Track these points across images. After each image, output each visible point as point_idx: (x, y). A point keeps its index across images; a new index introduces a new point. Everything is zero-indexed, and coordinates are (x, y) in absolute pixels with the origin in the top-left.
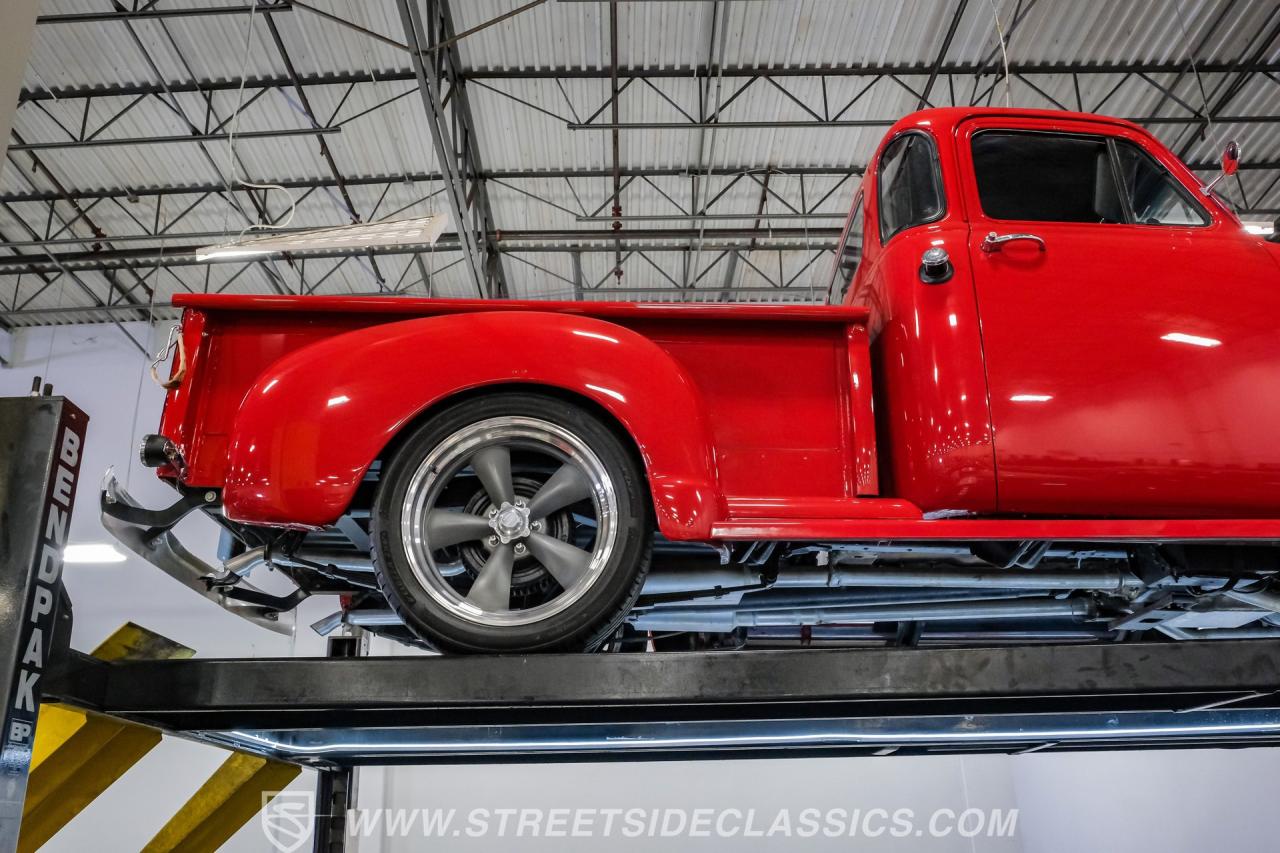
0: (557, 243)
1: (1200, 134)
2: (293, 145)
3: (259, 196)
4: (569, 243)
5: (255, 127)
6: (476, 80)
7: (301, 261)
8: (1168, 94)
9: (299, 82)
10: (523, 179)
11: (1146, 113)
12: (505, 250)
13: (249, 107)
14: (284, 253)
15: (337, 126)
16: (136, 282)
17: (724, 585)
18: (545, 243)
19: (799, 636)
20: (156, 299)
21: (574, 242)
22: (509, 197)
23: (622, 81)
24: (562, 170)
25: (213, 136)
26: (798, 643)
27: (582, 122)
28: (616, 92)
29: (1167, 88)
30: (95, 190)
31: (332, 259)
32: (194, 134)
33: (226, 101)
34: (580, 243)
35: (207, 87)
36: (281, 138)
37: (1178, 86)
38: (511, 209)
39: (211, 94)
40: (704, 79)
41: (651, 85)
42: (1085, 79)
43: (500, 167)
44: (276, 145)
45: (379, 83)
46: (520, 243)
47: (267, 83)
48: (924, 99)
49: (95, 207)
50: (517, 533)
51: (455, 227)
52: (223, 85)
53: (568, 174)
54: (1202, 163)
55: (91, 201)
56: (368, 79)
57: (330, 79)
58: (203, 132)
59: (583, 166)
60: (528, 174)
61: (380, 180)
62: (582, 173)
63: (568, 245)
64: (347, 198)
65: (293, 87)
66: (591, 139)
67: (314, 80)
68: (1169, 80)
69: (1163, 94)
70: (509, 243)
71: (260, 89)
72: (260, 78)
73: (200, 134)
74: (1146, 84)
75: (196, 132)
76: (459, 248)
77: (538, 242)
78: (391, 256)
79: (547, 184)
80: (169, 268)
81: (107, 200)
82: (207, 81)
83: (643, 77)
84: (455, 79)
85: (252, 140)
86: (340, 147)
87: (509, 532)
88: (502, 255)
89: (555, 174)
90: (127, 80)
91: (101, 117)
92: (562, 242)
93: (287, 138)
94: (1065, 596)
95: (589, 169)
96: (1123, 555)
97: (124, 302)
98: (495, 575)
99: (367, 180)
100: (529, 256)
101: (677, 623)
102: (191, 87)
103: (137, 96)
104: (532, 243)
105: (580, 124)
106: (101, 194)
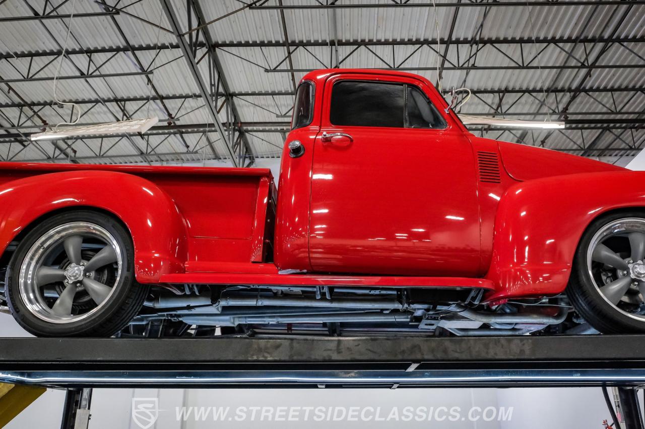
0: (273, 128)
1: (588, 74)
2: (136, 80)
3: (121, 104)
4: (279, 128)
5: (115, 70)
6: (221, 48)
7: (147, 136)
8: (570, 55)
9: (133, 49)
10: (251, 96)
11: (561, 64)
12: (247, 131)
13: (111, 60)
14: (138, 132)
15: (151, 71)
16: (67, 146)
17: (192, 304)
18: (267, 128)
19: (286, 328)
20: (78, 155)
21: (282, 127)
22: (246, 105)
23: (292, 48)
24: (270, 92)
25: (91, 76)
26: (286, 331)
27: (272, 69)
28: (289, 53)
29: (569, 52)
30: (42, 102)
31: (163, 136)
32: (82, 75)
33: (99, 58)
34: (285, 128)
35: (89, 52)
36: (129, 77)
37: (574, 51)
38: (248, 112)
39: (91, 55)
40: (334, 47)
41: (308, 51)
42: (527, 47)
43: (240, 91)
44: (127, 79)
45: (173, 49)
46: (255, 128)
47: (118, 50)
48: (444, 57)
49: (43, 110)
50: (77, 278)
51: (212, 120)
52: (96, 51)
53: (273, 94)
54: (594, 88)
55: (40, 107)
56: (167, 47)
57: (148, 48)
58: (86, 74)
59: (280, 90)
60: (253, 94)
61: (181, 97)
62: (280, 94)
63: (279, 129)
64: (164, 106)
65: (130, 52)
66: (282, 77)
67: (141, 48)
68: (570, 47)
69: (568, 55)
70: (250, 128)
71: (115, 53)
72: (114, 47)
73: (85, 75)
74: (558, 50)
75: (82, 74)
76: (215, 131)
77: (264, 128)
78: (192, 134)
79: (264, 99)
80: (83, 140)
81: (48, 107)
82: (89, 49)
83: (303, 46)
84: (210, 47)
85: (115, 77)
86: (159, 81)
87: (72, 278)
88: (246, 134)
89: (266, 94)
90: (50, 49)
91: (39, 66)
92: (276, 127)
93: (132, 76)
94: (388, 312)
95: (283, 92)
96: (395, 293)
97: (62, 156)
98: (65, 299)
99: (174, 97)
100: (260, 134)
101: (202, 322)
102: (81, 51)
103: (56, 56)
104: (261, 128)
105: (271, 69)
106: (45, 104)
